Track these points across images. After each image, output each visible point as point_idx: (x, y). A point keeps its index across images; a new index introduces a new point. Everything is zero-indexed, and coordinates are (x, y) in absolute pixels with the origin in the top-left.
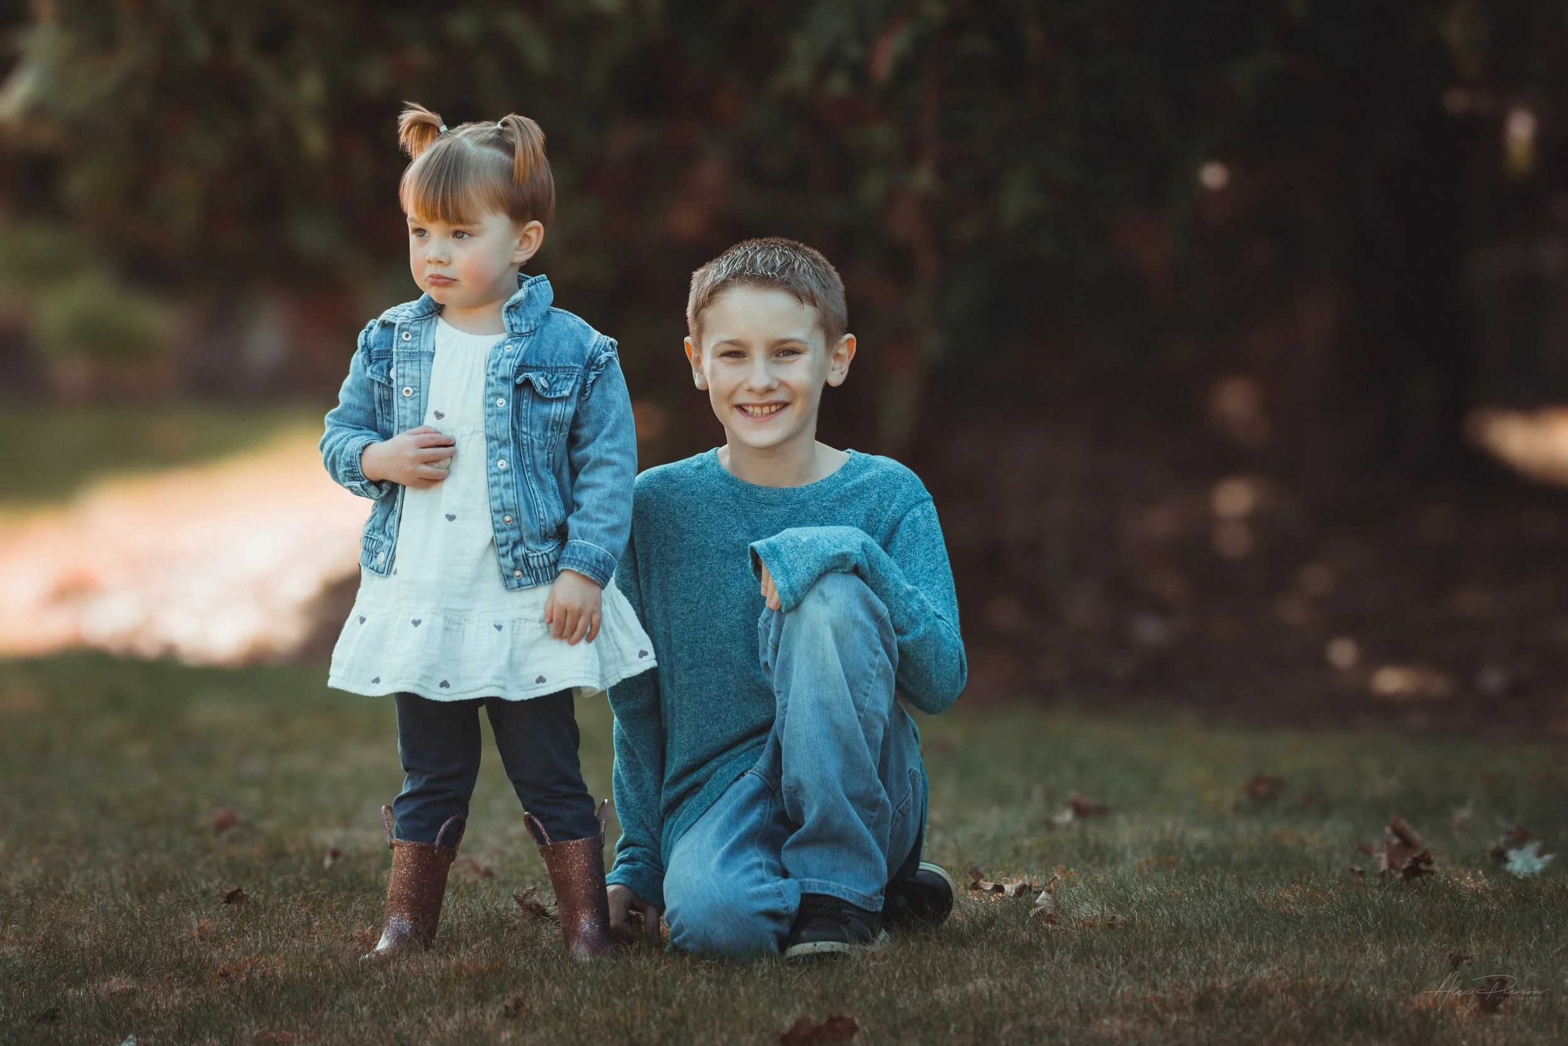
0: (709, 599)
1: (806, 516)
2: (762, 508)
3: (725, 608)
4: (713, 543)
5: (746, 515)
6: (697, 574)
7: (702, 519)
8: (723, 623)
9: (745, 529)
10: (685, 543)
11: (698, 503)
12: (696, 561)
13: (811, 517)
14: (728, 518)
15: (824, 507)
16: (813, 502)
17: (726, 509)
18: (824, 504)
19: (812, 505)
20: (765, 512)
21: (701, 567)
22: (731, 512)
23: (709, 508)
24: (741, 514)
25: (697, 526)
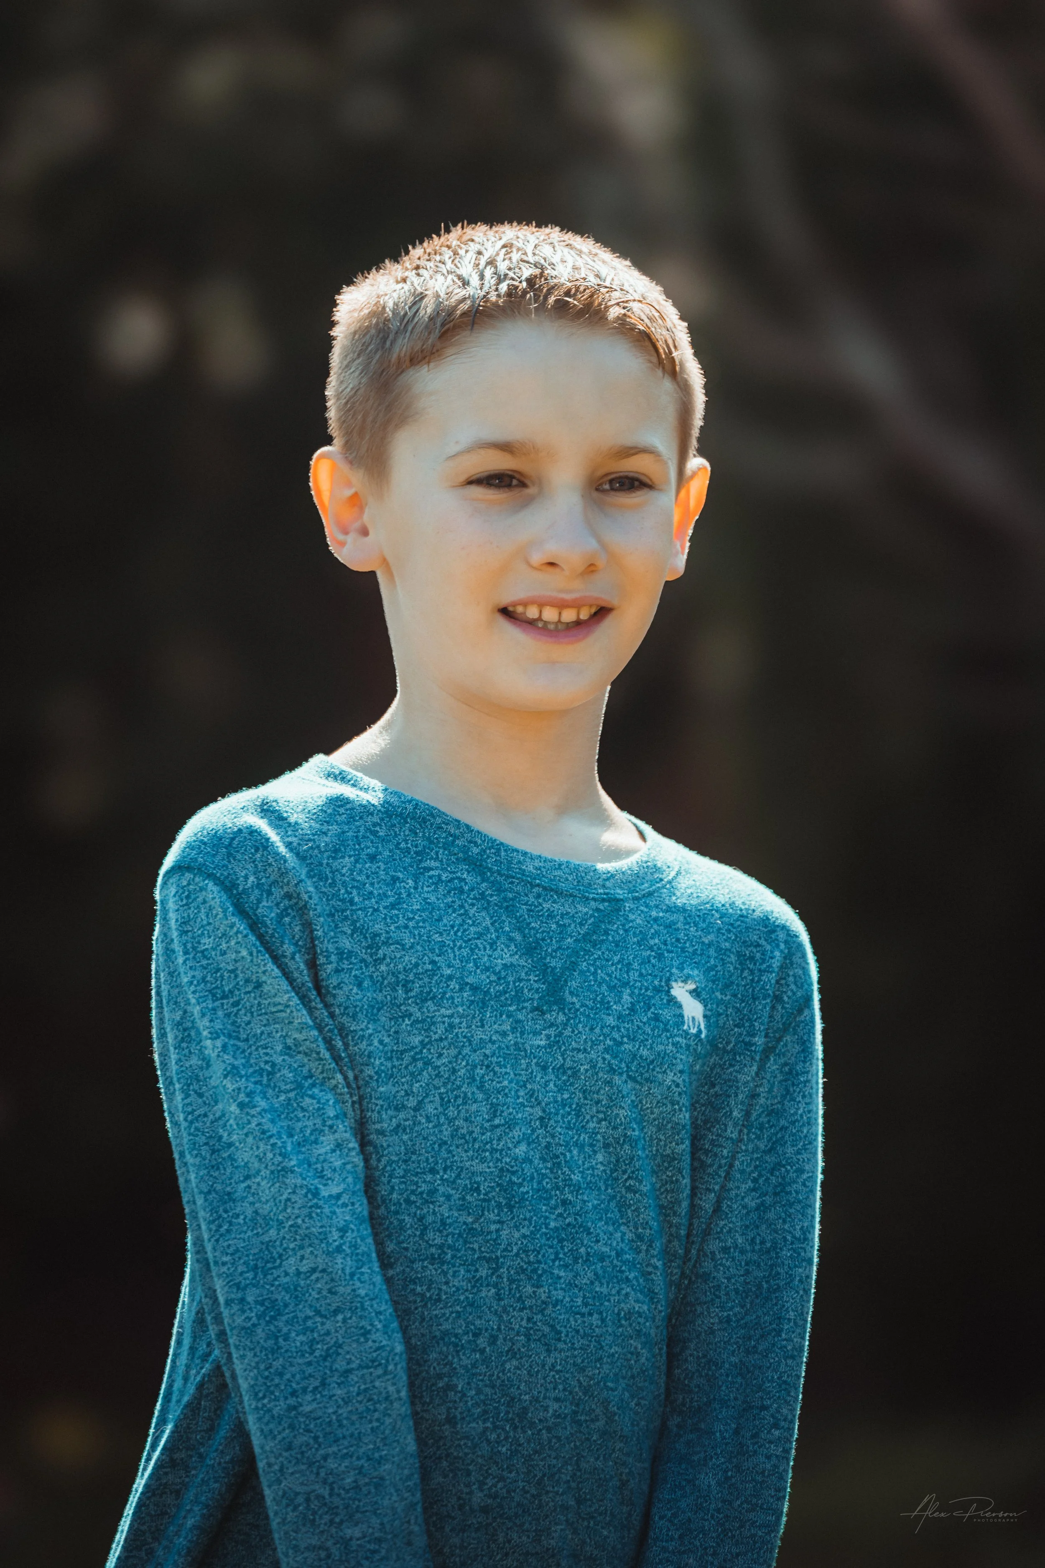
0: (445, 1103)
2: (538, 896)
3: (487, 1125)
4: (449, 966)
5: (510, 910)
6: (416, 1040)
7: (412, 912)
8: (483, 1160)
10: (383, 968)
11: (395, 879)
12: (414, 1009)
14: (472, 912)
15: (656, 920)
17: (462, 891)
18: (654, 914)
20: (546, 906)
21: (427, 1024)
22: (475, 898)
23: (422, 888)
24: (496, 905)
25: (406, 927)
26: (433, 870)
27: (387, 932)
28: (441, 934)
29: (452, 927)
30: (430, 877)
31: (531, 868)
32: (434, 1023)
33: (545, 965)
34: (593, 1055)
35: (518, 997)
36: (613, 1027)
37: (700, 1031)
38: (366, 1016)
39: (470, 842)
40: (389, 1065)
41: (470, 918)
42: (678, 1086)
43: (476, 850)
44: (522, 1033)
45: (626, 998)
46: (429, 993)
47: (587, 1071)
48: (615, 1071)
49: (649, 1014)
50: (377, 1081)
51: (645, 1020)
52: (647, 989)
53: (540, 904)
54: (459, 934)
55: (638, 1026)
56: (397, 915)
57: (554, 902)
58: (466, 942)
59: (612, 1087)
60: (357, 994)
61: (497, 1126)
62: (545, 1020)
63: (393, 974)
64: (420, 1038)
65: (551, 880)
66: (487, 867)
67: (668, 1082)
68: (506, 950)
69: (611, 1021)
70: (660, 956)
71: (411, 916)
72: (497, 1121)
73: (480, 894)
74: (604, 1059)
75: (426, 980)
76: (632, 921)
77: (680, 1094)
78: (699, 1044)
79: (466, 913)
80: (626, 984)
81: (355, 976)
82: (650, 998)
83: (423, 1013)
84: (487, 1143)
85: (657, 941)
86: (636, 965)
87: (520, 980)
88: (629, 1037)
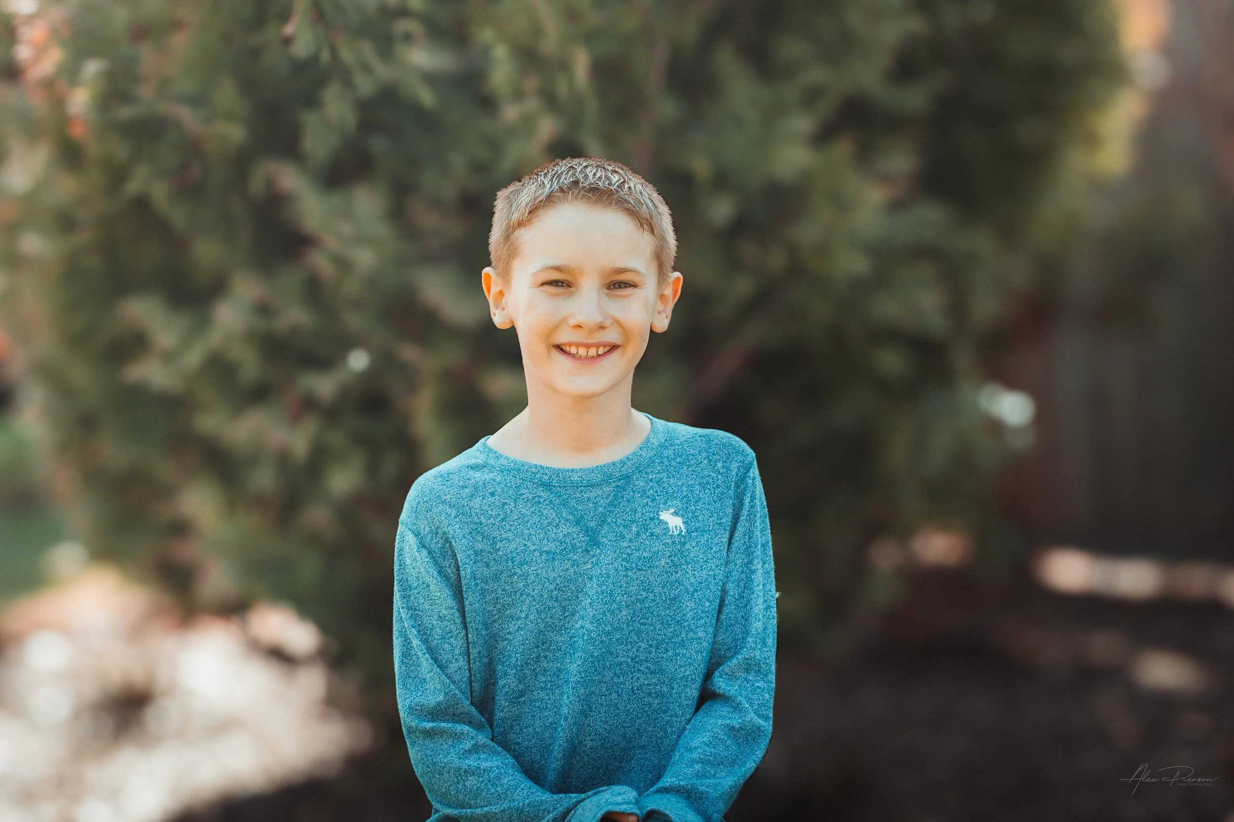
1: (634, 492)
2: (582, 491)
7: (513, 521)
9: (567, 520)
10: (500, 553)
13: (639, 492)
15: (651, 480)
16: (638, 475)
18: (650, 477)
19: (637, 479)
22: (547, 505)
23: (519, 506)
24: (558, 504)
25: (510, 530)
26: (524, 494)
27: (500, 535)
28: (529, 529)
29: (535, 523)
30: (523, 499)
31: (576, 478)
32: (528, 575)
33: (587, 527)
34: (616, 564)
35: (574, 547)
36: (627, 547)
37: (682, 531)
38: (493, 580)
39: (543, 474)
40: (510, 599)
41: (544, 516)
42: (668, 564)
43: (546, 478)
44: (578, 566)
45: (634, 529)
46: (524, 561)
47: (613, 573)
48: (628, 569)
49: (648, 534)
50: (503, 610)
51: (645, 537)
52: (646, 520)
53: (583, 496)
54: (538, 526)
55: (641, 543)
56: (505, 525)
57: (591, 492)
58: (542, 530)
59: (627, 577)
60: (486, 571)
61: (567, 616)
62: (590, 555)
63: (505, 555)
64: (523, 584)
65: (588, 481)
66: (553, 486)
67: (663, 564)
68: (564, 527)
69: (625, 544)
70: (654, 500)
71: (512, 523)
72: (566, 614)
73: (549, 502)
74: (622, 565)
75: (522, 555)
76: (637, 485)
77: (670, 567)
78: (682, 538)
79: (542, 514)
80: (633, 522)
81: (485, 562)
82: (647, 525)
83: (522, 571)
84: (562, 626)
85: (652, 492)
86: (640, 510)
87: (574, 539)
88: (636, 550)
